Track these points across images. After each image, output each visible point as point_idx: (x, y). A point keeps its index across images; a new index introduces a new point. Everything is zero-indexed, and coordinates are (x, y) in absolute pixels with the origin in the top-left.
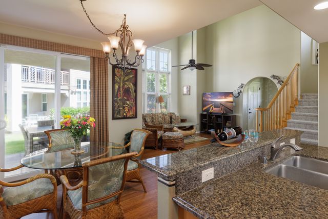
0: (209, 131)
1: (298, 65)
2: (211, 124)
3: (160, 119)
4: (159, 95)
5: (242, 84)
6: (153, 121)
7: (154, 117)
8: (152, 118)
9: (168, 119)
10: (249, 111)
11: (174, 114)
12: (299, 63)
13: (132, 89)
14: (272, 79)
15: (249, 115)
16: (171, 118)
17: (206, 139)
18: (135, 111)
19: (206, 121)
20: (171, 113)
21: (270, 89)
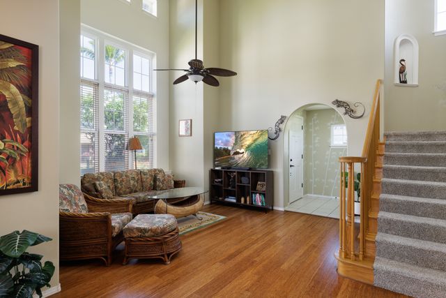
0: (227, 200)
1: (380, 81)
2: (230, 188)
3: (132, 182)
4: (131, 136)
5: (282, 117)
6: (116, 187)
7: (119, 180)
8: (115, 180)
9: (149, 181)
10: (291, 163)
11: (161, 171)
12: (382, 78)
13: (15, 103)
14: (334, 107)
15: (291, 170)
16: (155, 179)
17: (222, 217)
18: (28, 170)
19: (221, 182)
20: (155, 170)
21: (317, 128)
